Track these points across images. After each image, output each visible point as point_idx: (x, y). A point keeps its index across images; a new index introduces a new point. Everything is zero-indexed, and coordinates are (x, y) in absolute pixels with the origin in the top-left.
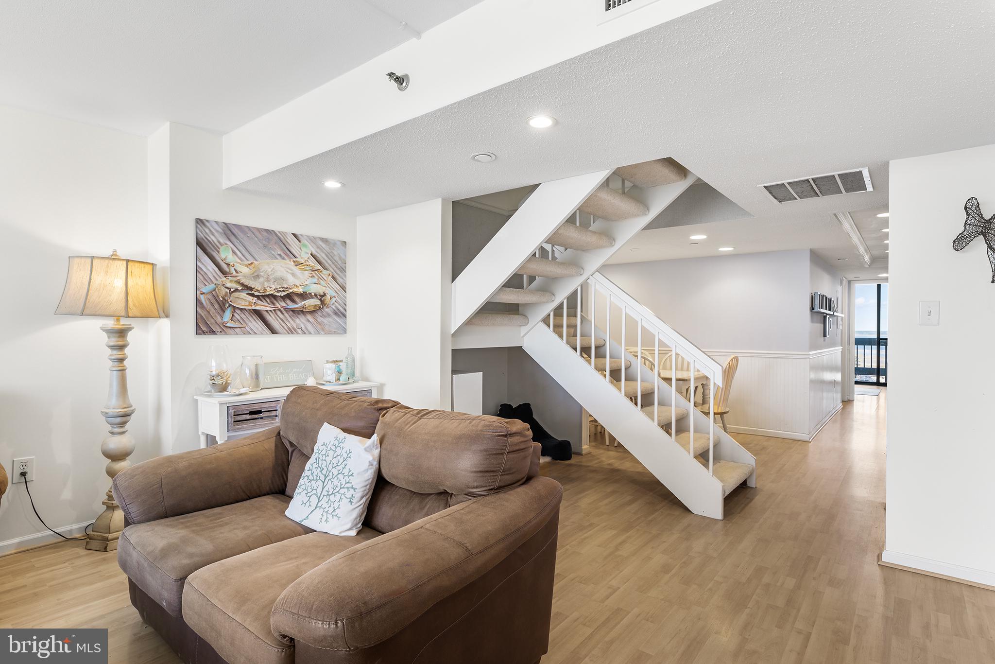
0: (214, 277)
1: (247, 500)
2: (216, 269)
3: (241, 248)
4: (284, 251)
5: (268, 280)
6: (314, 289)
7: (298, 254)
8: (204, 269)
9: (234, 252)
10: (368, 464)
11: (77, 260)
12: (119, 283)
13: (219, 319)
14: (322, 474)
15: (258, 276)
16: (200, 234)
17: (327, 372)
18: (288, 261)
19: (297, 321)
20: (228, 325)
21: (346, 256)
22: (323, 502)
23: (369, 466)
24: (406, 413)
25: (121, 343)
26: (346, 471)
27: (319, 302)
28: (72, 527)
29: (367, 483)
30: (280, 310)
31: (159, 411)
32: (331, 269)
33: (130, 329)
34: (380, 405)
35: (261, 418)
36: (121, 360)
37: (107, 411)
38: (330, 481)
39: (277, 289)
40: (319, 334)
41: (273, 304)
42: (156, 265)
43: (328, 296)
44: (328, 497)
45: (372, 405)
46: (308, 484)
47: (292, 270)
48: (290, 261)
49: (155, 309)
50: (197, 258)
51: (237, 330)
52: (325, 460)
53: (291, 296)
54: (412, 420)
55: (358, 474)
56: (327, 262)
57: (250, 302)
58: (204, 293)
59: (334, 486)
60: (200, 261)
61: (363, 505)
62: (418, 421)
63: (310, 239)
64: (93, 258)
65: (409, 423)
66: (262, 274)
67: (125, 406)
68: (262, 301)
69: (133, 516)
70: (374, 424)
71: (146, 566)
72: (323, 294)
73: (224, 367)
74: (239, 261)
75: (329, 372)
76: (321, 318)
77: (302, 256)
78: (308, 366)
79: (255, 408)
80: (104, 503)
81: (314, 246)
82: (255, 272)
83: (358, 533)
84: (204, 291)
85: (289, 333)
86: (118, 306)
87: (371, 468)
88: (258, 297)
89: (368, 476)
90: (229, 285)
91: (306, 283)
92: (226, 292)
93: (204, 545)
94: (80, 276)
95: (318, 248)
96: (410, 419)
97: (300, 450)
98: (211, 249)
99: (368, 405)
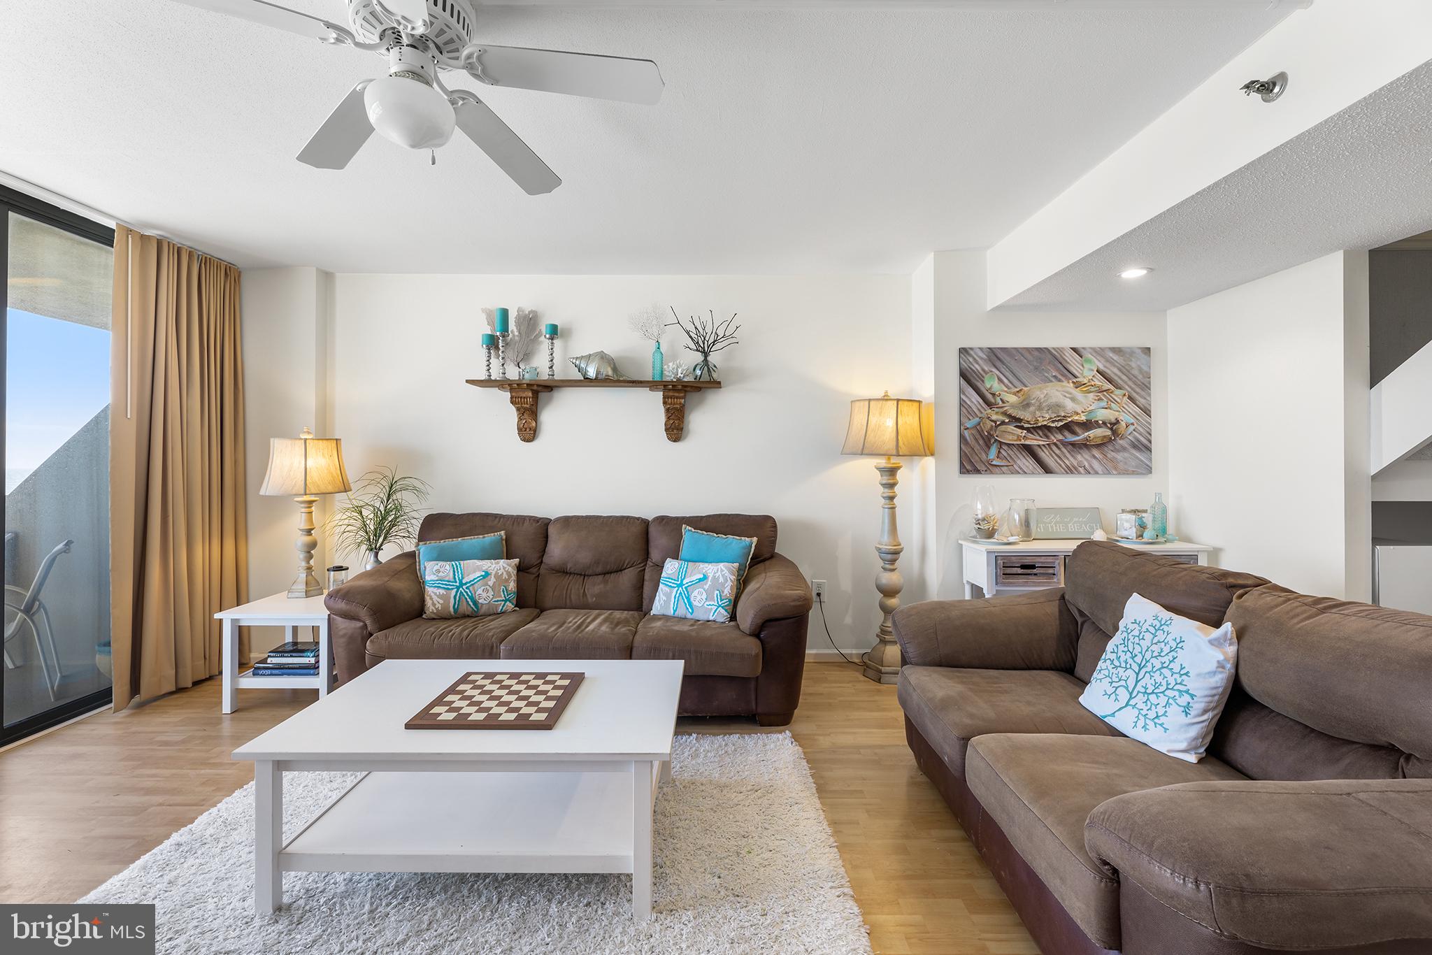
0: (979, 409)
1: (1026, 669)
2: (981, 401)
3: (1008, 374)
4: (1061, 371)
5: (1040, 408)
6: (1102, 415)
7: (1079, 373)
8: (969, 403)
9: (1000, 380)
10: (1215, 665)
11: (858, 403)
12: (890, 423)
13: (984, 456)
14: (1135, 662)
15: (1028, 405)
16: (964, 363)
17: (1123, 524)
18: (1065, 383)
19: (1079, 457)
20: (994, 463)
21: (1150, 367)
22: (1138, 702)
23: (1217, 667)
24: (1289, 600)
25: (891, 481)
26: (1176, 668)
27: (1109, 433)
28: (853, 652)
29: (1214, 692)
30: (1055, 444)
31: (923, 552)
32: (1127, 387)
33: (899, 468)
34: (1231, 580)
35: (1035, 574)
36: (892, 498)
37: (881, 547)
38: (1147, 674)
39: (1051, 418)
40: (1110, 473)
41: (1047, 437)
42: (922, 402)
43: (1123, 424)
44: (1146, 695)
45: (1214, 578)
46: (1112, 671)
47: (1071, 394)
48: (1068, 382)
49: (921, 448)
50: (961, 391)
51: (1004, 469)
52: (1139, 644)
53: (1070, 427)
54: (1302, 613)
55: (1199, 675)
56: (1121, 379)
57: (1018, 436)
58: (968, 428)
59: (1156, 683)
60: (964, 394)
61: (1206, 723)
62: (1317, 615)
63: (1096, 352)
64: (870, 400)
65: (1298, 615)
66: (1033, 402)
67: (895, 543)
68: (1033, 434)
69: (911, 657)
70: (1224, 607)
71: (927, 712)
72: (1115, 421)
73: (991, 511)
74: (1006, 389)
75: (1127, 525)
76: (1112, 453)
77: (1085, 374)
78: (1095, 515)
79: (1028, 561)
80: (877, 636)
81: (1103, 360)
82: (1024, 400)
83: (1200, 761)
84: (968, 426)
85: (1067, 473)
86: (890, 446)
87: (1221, 672)
88: (1028, 430)
89: (1217, 682)
90: (994, 417)
91: (1091, 408)
92: (992, 426)
93: (982, 708)
94: (859, 418)
95: (1107, 361)
96: (1298, 610)
97: (1094, 623)
98: (976, 379)
99: (1208, 578)
